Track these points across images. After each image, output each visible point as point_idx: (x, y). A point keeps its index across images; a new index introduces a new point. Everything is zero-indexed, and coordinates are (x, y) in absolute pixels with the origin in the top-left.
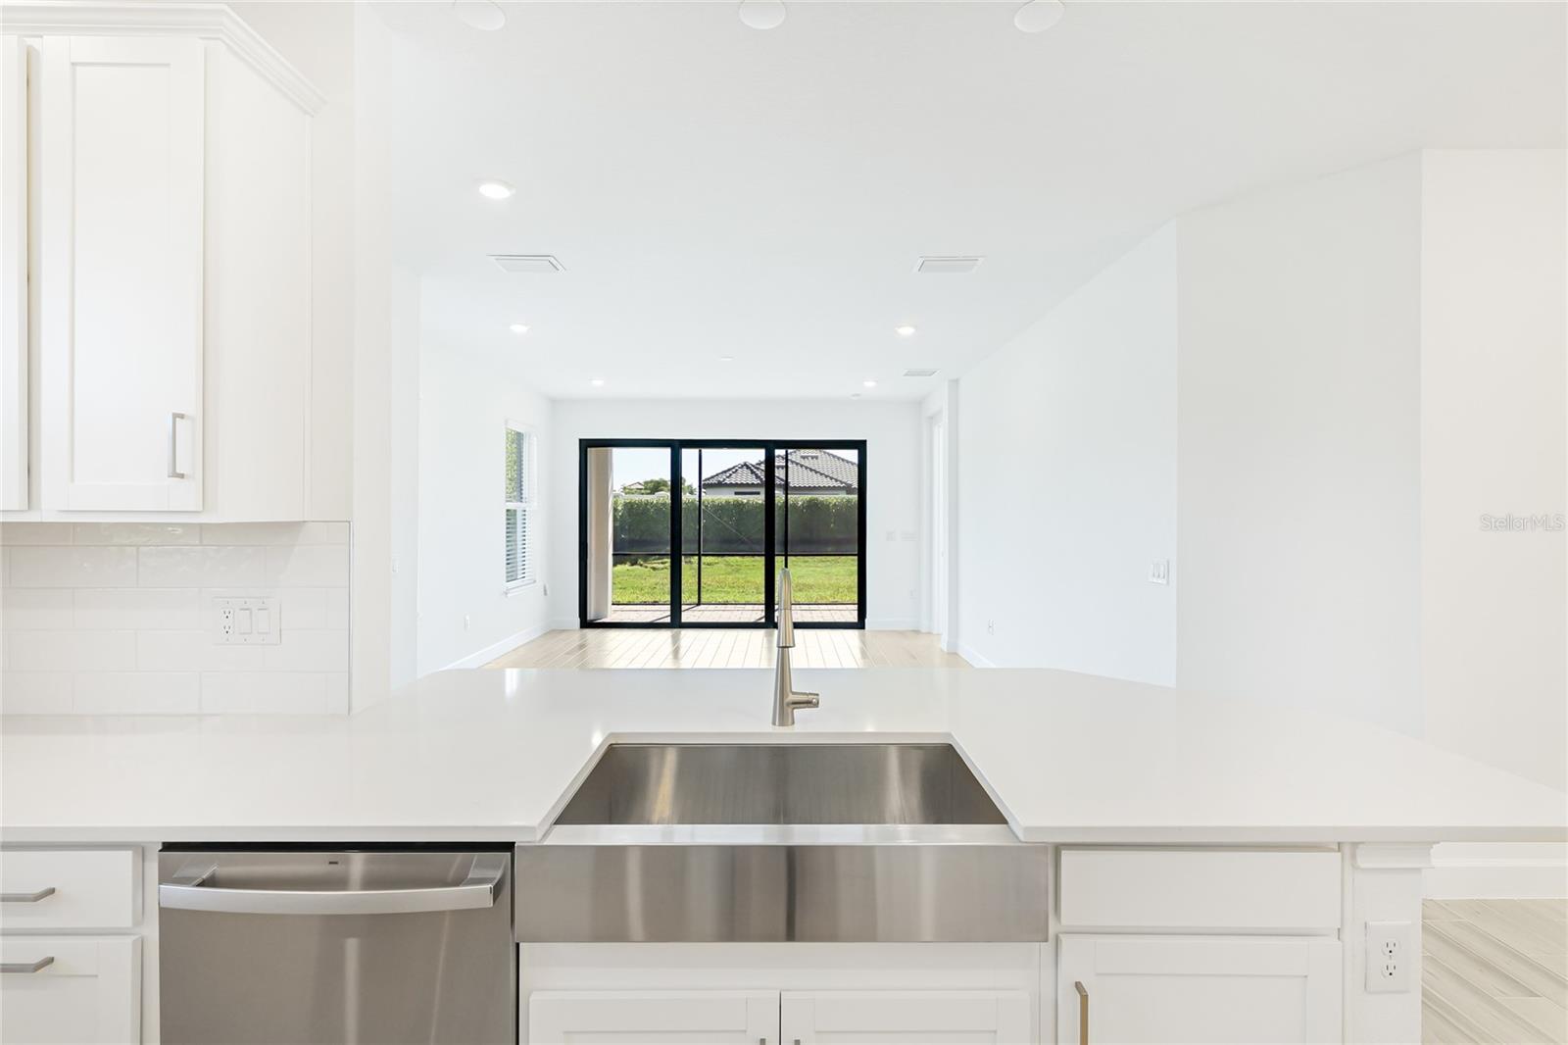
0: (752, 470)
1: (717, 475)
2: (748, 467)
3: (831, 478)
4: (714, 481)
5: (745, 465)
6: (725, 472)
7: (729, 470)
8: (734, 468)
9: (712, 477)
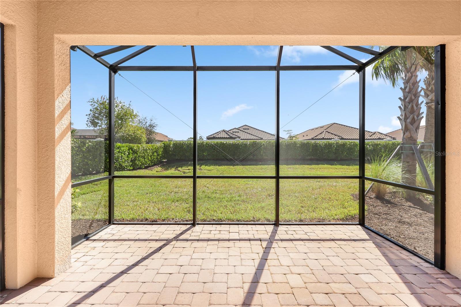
0: (226, 133)
1: (213, 134)
2: (225, 132)
3: (255, 136)
4: (212, 136)
5: (224, 131)
6: (216, 133)
7: (218, 132)
8: (219, 132)
9: (211, 135)
